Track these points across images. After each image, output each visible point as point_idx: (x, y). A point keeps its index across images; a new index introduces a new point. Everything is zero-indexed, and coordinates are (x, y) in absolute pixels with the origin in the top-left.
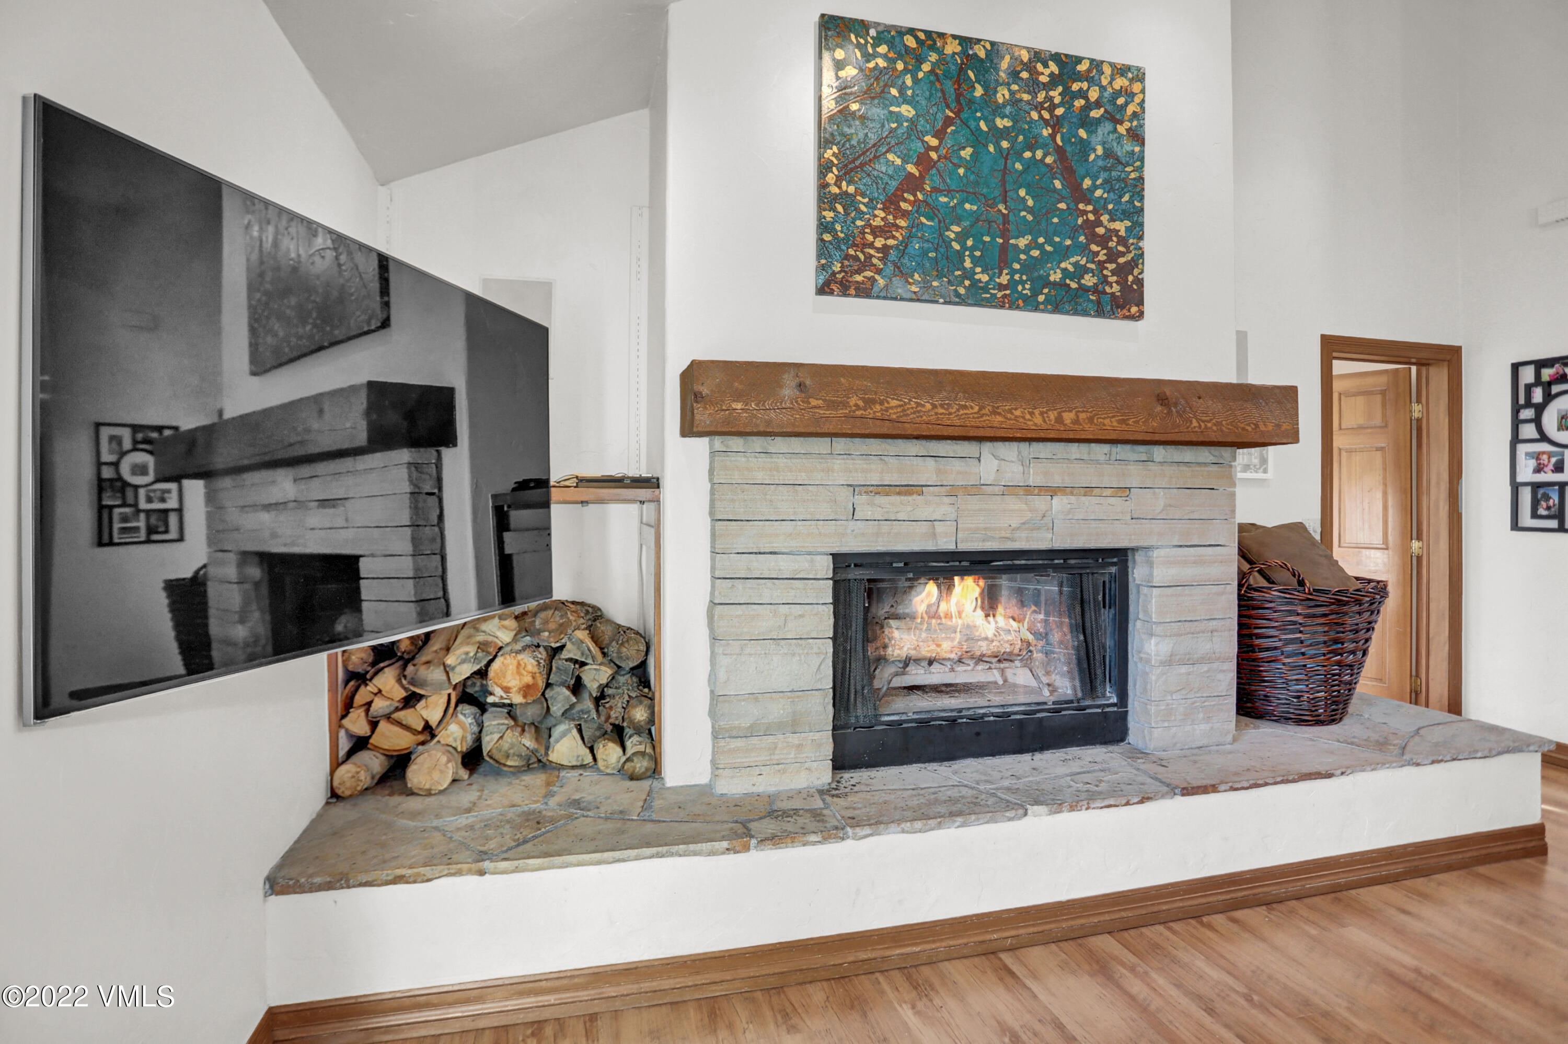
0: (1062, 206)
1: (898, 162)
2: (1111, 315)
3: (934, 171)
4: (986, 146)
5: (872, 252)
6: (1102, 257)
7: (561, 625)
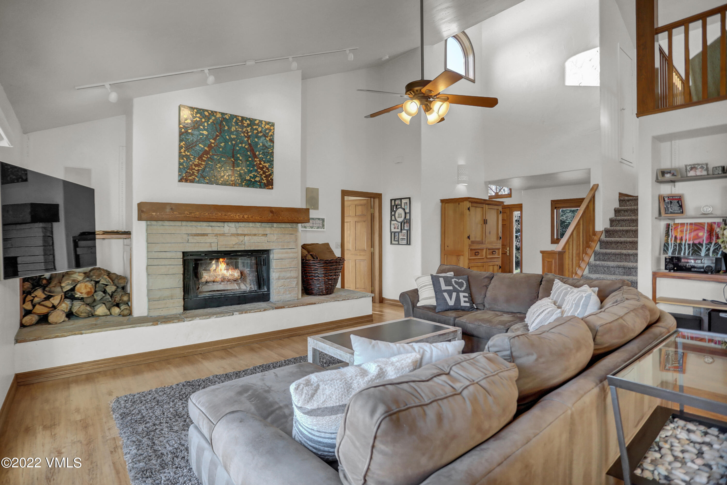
0: (250, 159)
1: (202, 146)
2: (264, 188)
3: (213, 149)
4: (228, 143)
5: (194, 171)
6: (261, 173)
7: (99, 274)
